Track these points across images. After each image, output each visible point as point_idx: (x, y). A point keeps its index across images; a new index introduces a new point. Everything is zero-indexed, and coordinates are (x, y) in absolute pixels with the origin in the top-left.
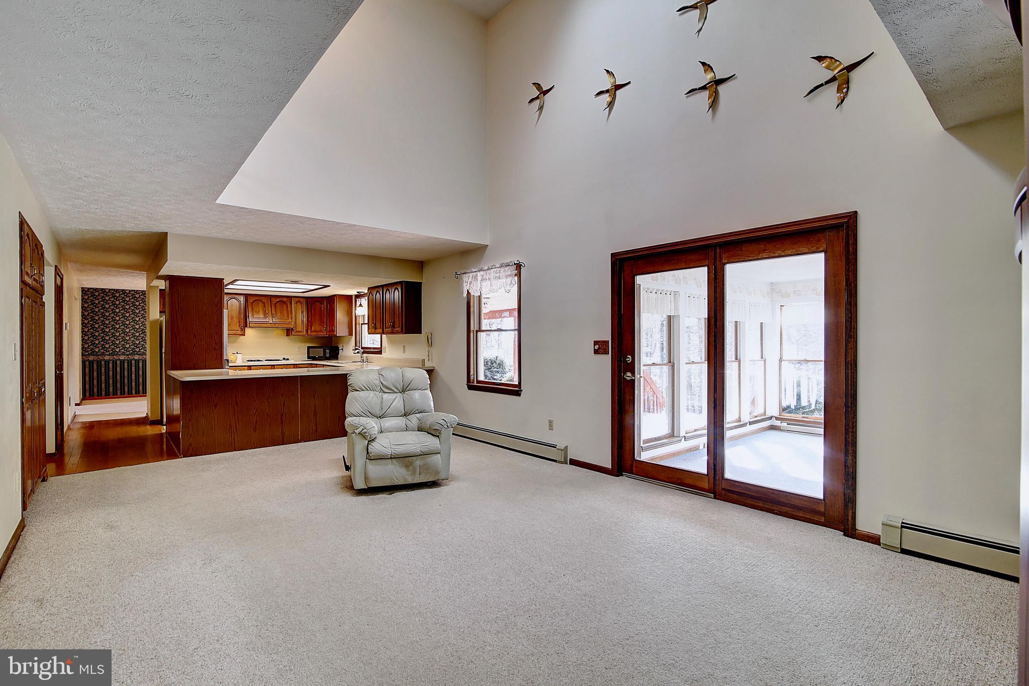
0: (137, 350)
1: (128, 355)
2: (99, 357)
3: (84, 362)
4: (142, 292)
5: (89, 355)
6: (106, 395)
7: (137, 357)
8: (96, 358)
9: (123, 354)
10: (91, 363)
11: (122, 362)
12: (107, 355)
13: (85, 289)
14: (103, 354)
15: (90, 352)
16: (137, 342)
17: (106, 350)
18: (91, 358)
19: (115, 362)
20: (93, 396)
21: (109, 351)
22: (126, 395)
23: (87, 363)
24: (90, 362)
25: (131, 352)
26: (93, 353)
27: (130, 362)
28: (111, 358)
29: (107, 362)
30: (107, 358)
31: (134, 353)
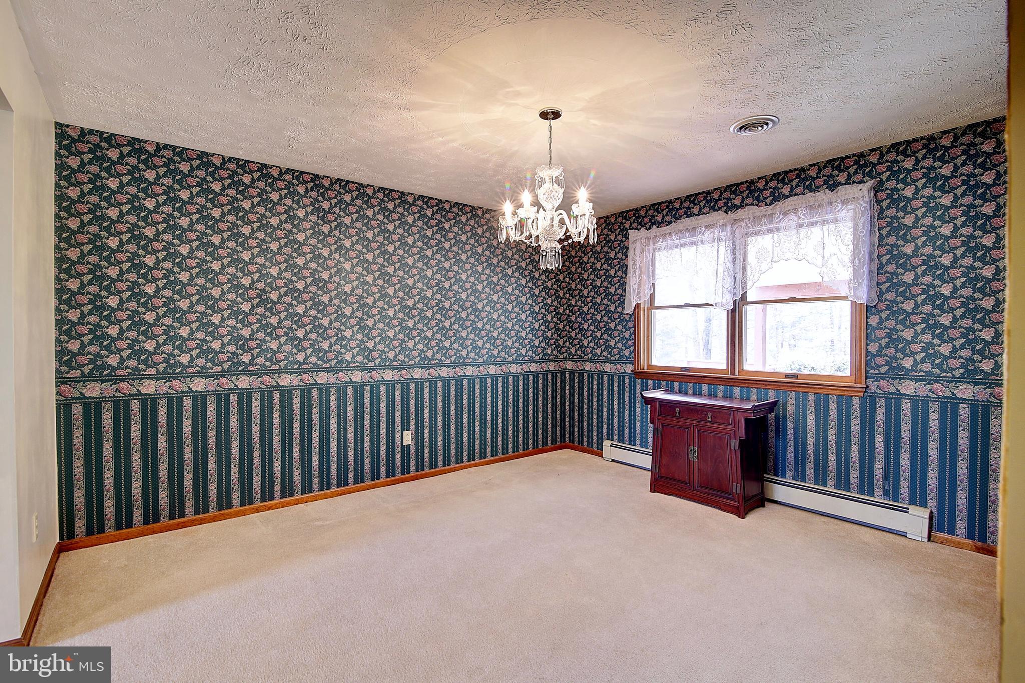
0: (246, 358)
1: (216, 376)
2: (122, 385)
3: (64, 408)
4: (260, 170)
5: (85, 378)
6: (146, 522)
7: (244, 382)
8: (109, 390)
9: (203, 373)
10: (93, 408)
11: (199, 400)
12: (150, 377)
13: (71, 132)
14: (136, 375)
15: (86, 370)
16: (246, 333)
17: (145, 362)
18: (93, 390)
19: (174, 402)
20: (101, 530)
21: (156, 364)
22: (213, 512)
23: (77, 410)
24: (87, 406)
25: (226, 366)
26: (100, 373)
27: (222, 399)
28: (163, 387)
29: (149, 404)
30: (149, 388)
31: (236, 369)
